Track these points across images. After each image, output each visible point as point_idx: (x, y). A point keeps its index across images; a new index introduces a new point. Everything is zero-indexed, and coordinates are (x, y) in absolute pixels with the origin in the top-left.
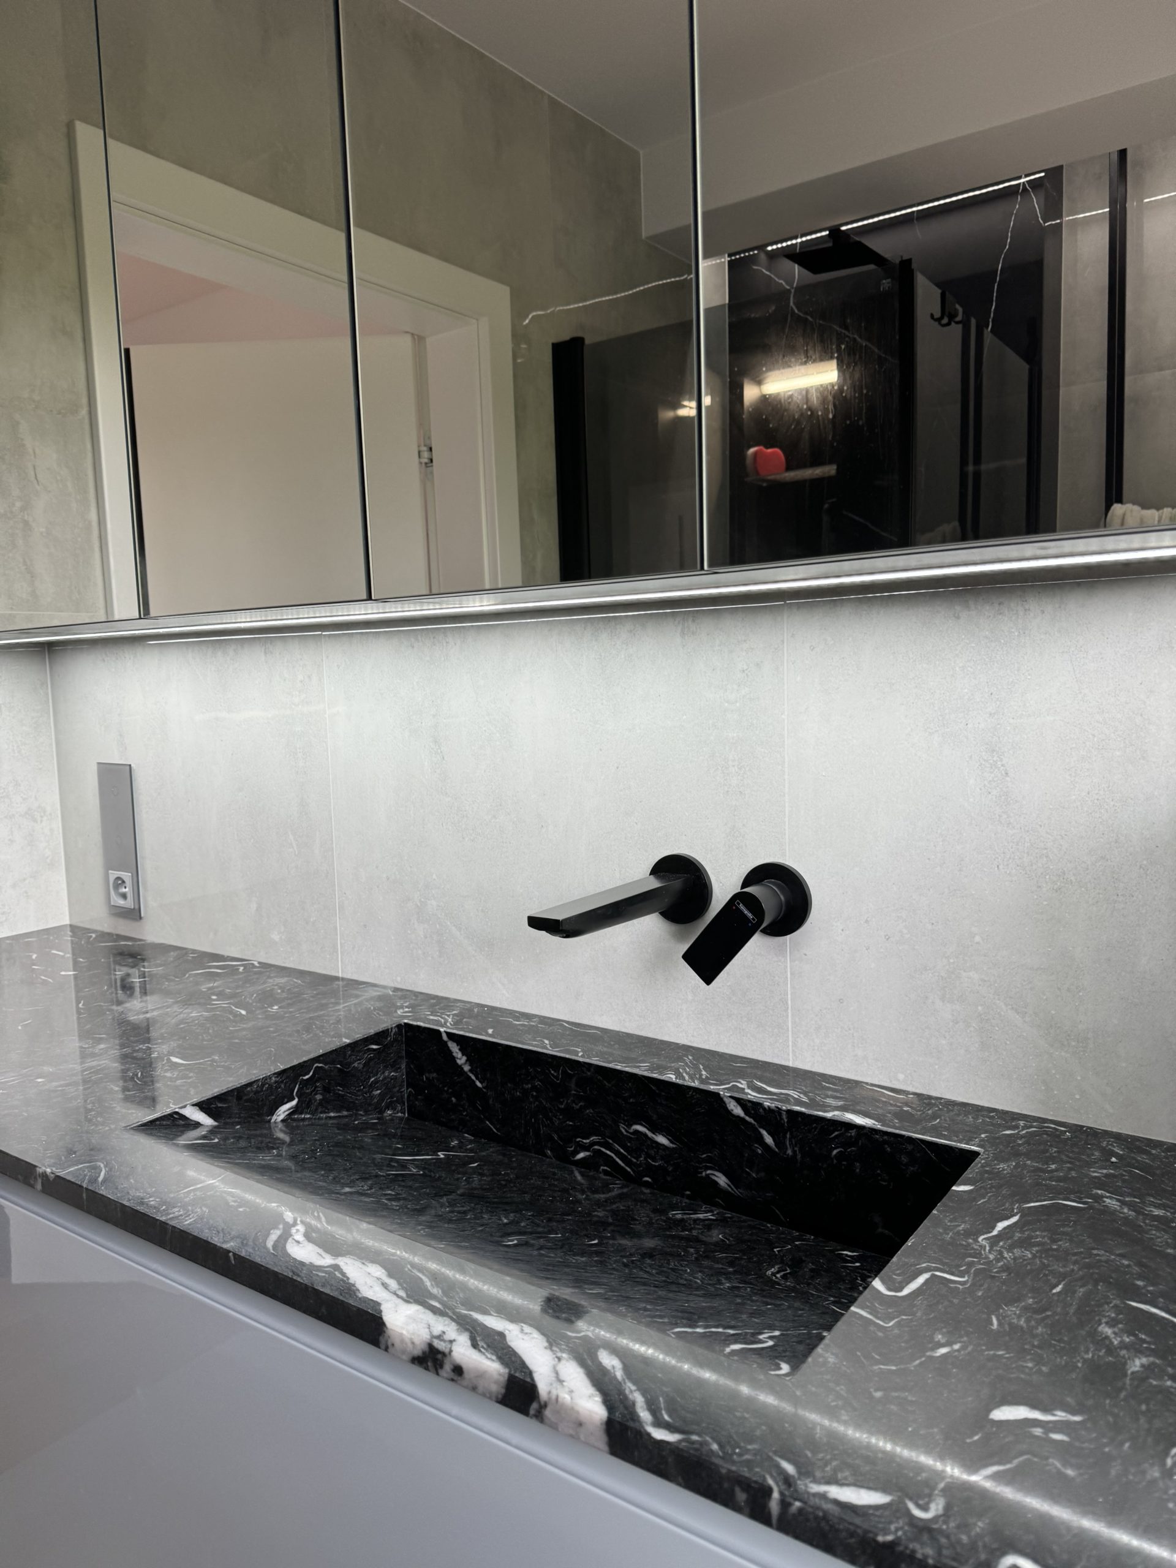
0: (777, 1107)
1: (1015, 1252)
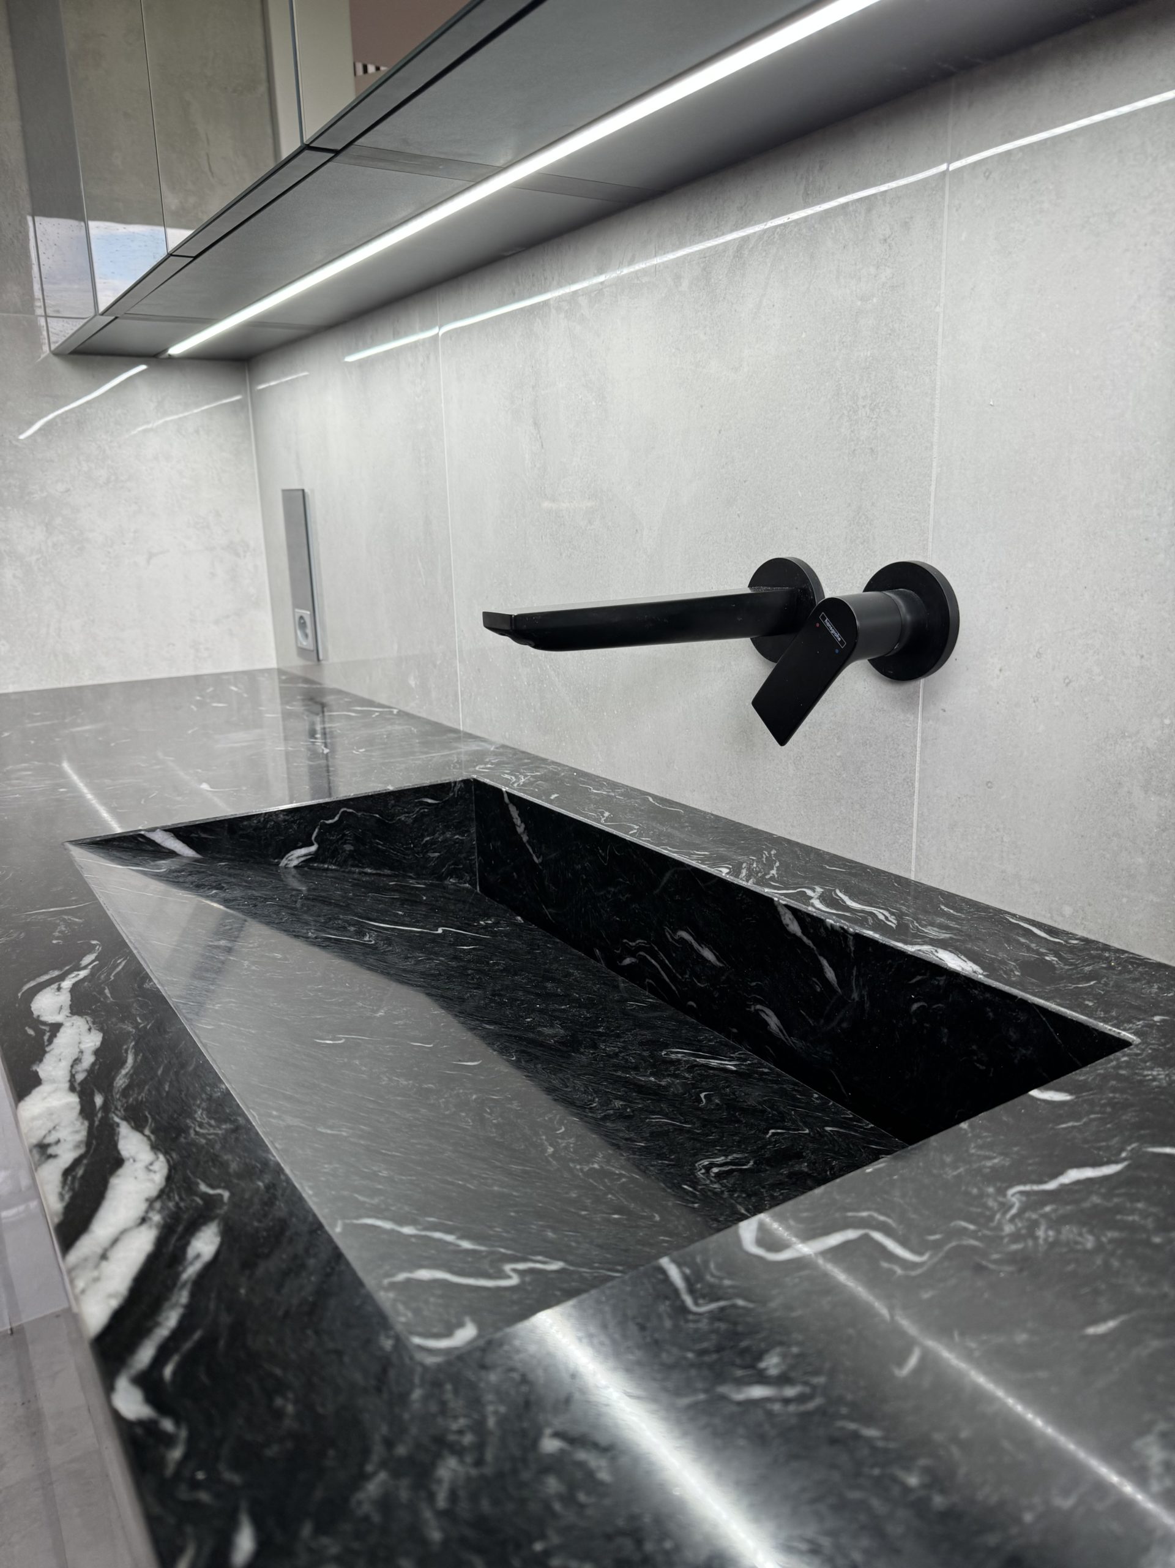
0: (842, 928)
1: (1064, 1232)
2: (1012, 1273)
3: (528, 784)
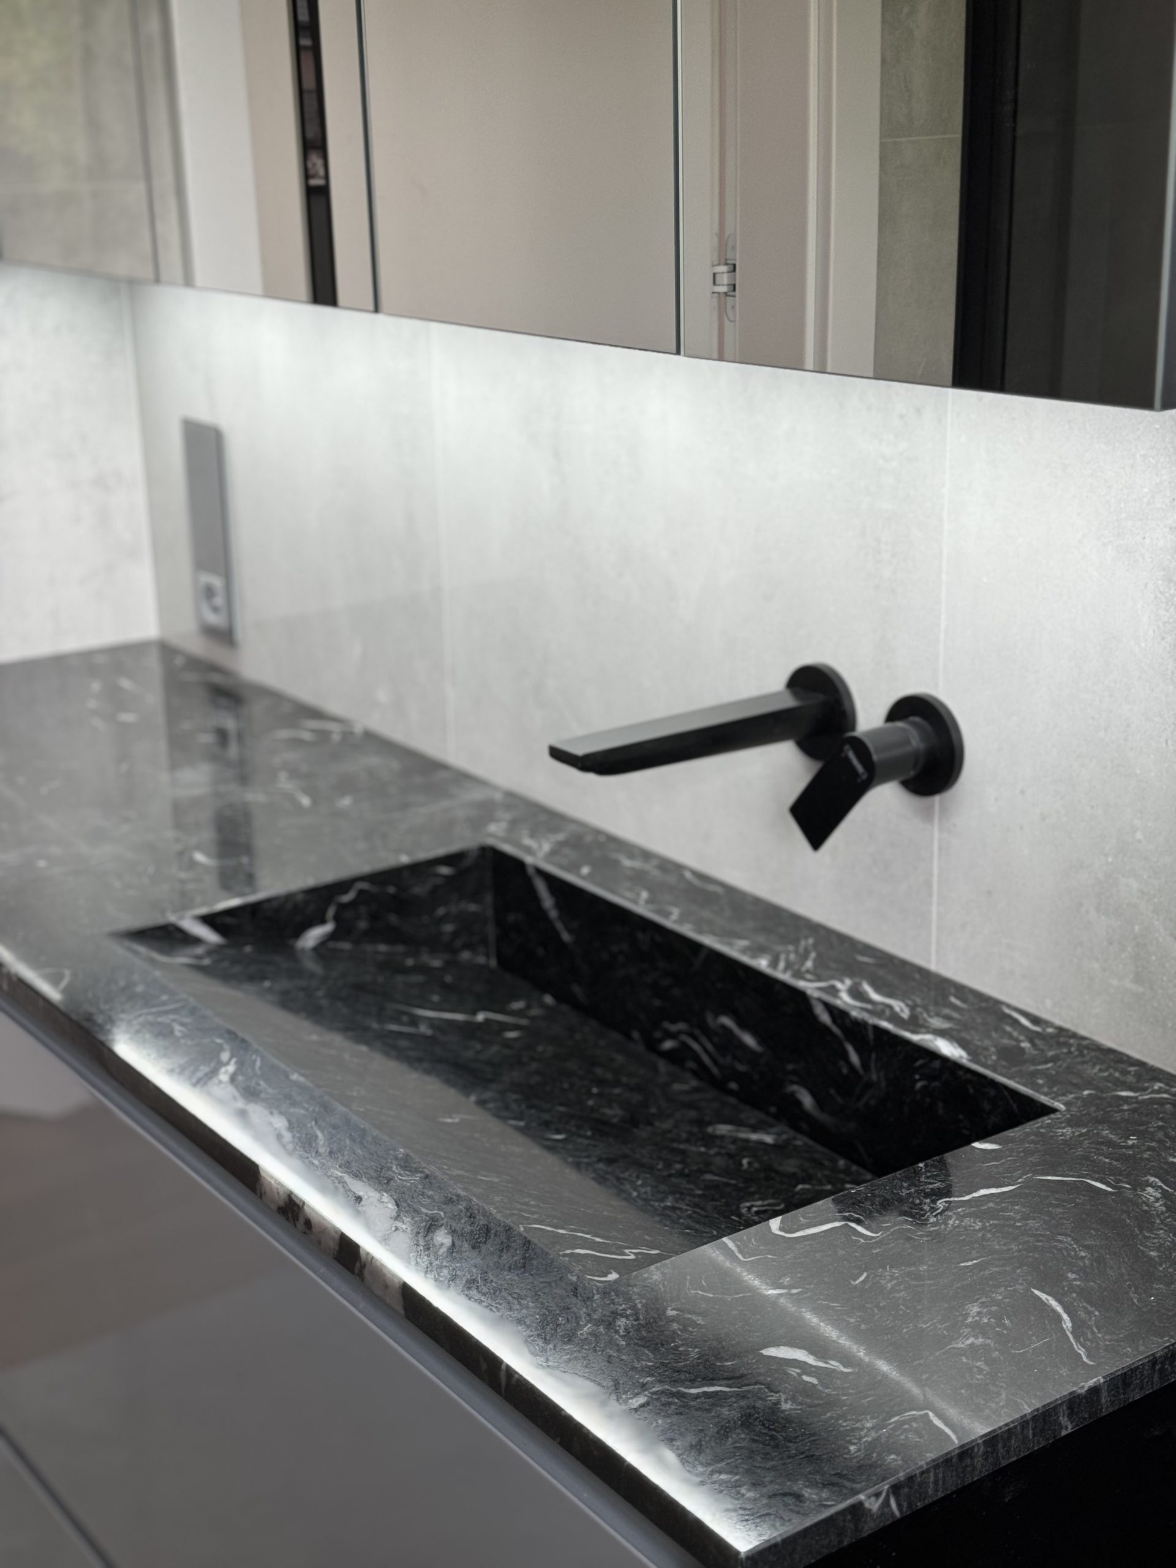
0: (863, 1020)
1: (965, 1221)
2: (927, 1241)
3: (553, 853)
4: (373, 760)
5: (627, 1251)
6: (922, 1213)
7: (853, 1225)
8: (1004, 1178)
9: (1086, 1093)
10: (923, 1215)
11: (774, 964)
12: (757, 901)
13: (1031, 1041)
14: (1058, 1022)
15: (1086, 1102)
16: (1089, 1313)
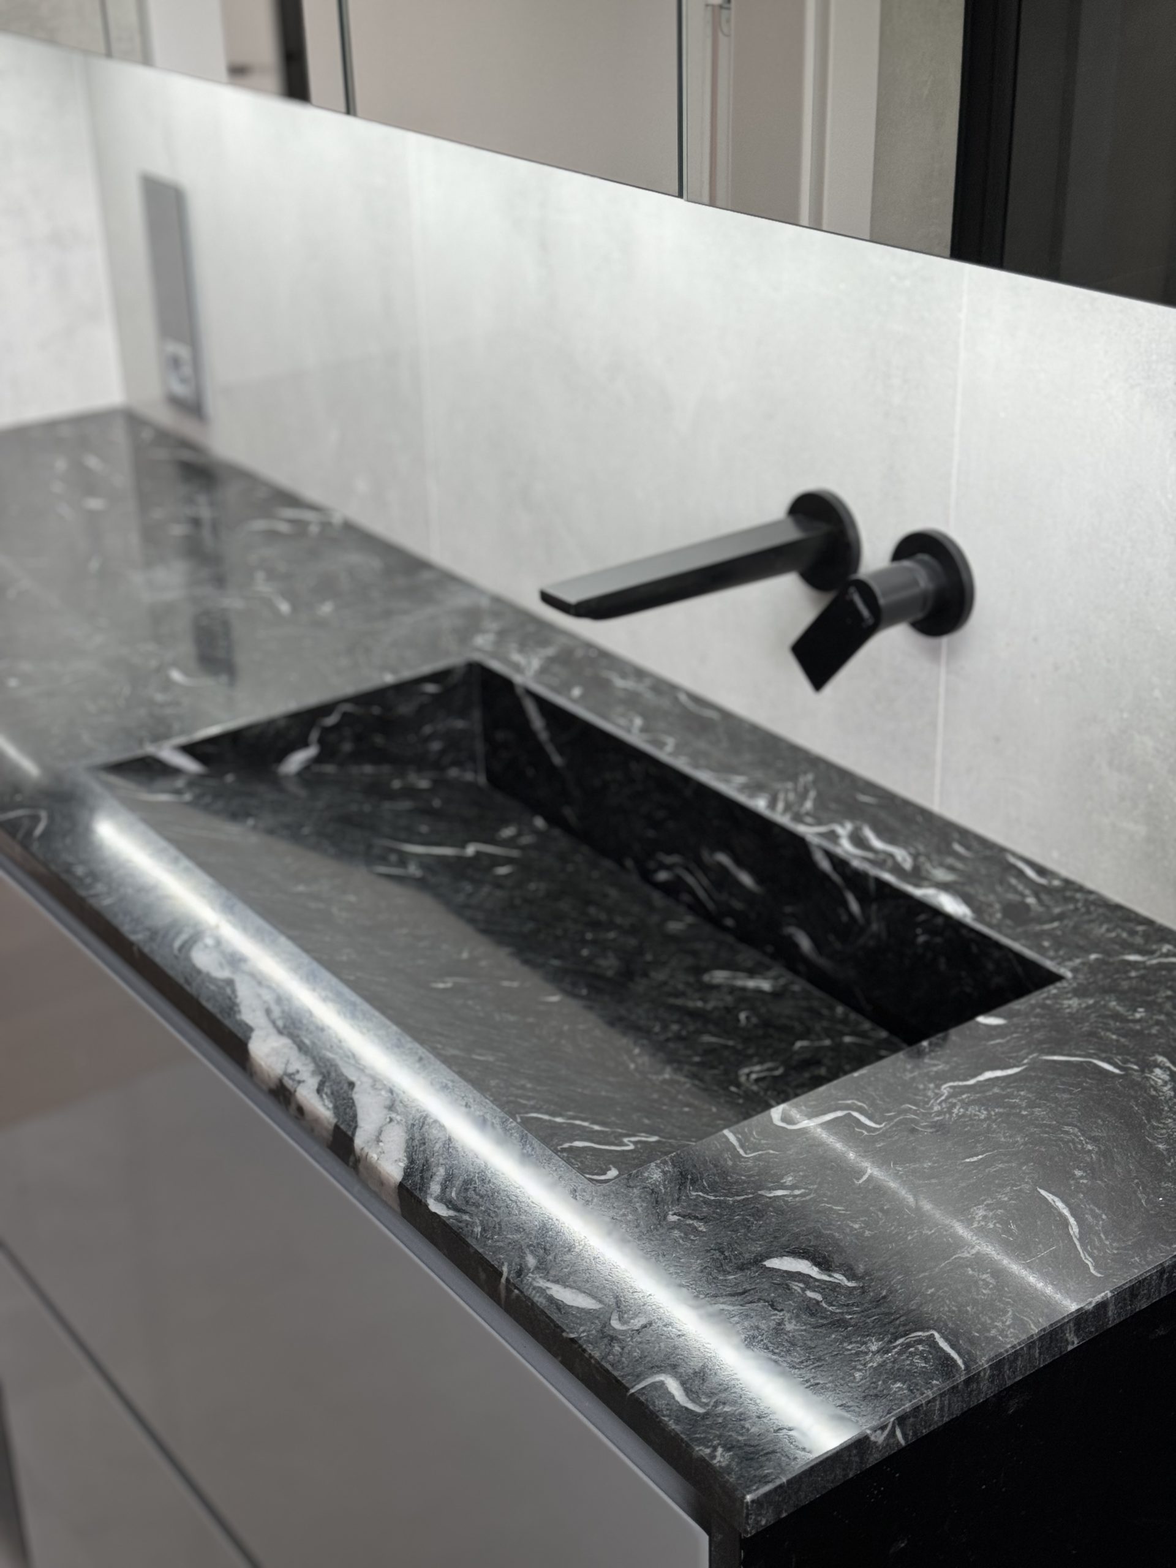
0: (865, 871)
1: (970, 1109)
2: (932, 1133)
3: (543, 671)
4: (355, 558)
5: (626, 1140)
6: (926, 1099)
7: (856, 1114)
8: (1011, 1058)
9: (1093, 957)
10: (927, 1103)
11: (772, 805)
12: (755, 729)
13: (1037, 895)
14: (1065, 873)
15: (1093, 968)
16: (1096, 1217)
